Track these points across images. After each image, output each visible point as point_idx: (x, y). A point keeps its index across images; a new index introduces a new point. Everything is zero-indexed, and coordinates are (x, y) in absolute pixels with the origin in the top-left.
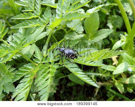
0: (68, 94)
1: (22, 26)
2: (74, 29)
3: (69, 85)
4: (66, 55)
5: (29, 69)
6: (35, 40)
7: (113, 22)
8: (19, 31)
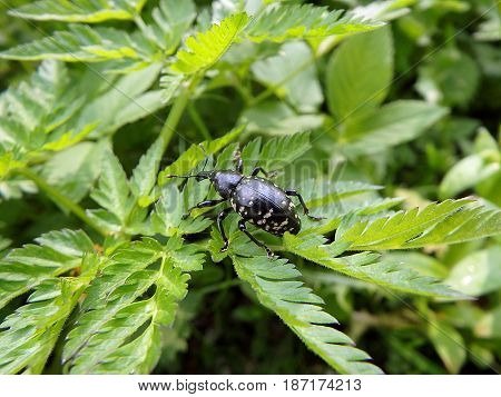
0: (233, 349)
1: (54, 51)
2: (281, 92)
3: (241, 314)
4: (242, 209)
5: (62, 258)
6: (112, 123)
7: (443, 76)
8: (42, 73)
